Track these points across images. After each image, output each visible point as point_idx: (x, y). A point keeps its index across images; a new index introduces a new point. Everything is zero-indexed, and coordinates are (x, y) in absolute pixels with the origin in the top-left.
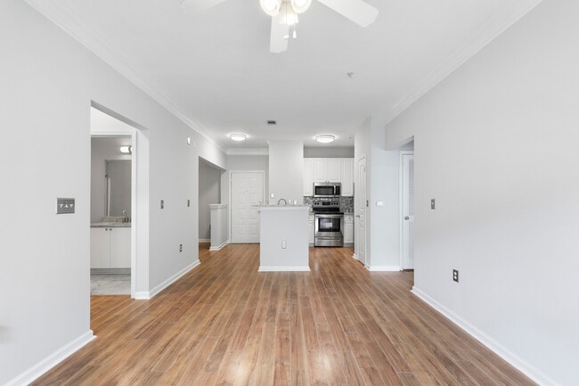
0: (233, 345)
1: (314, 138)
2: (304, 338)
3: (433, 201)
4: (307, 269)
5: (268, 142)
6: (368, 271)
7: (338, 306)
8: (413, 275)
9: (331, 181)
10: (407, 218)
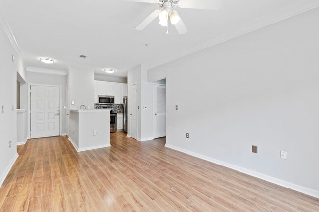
0: (108, 189)
1: (103, 69)
2: (141, 175)
3: (177, 106)
4: (110, 145)
5: (69, 67)
6: (140, 142)
7: (142, 158)
8: (165, 140)
9: (109, 95)
10: (156, 114)
